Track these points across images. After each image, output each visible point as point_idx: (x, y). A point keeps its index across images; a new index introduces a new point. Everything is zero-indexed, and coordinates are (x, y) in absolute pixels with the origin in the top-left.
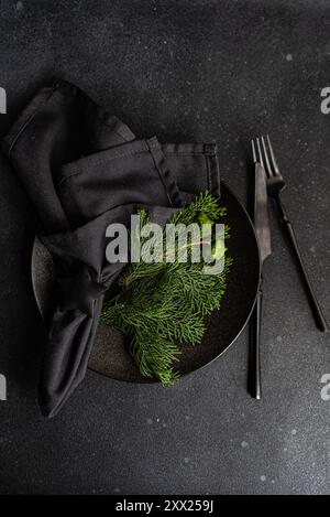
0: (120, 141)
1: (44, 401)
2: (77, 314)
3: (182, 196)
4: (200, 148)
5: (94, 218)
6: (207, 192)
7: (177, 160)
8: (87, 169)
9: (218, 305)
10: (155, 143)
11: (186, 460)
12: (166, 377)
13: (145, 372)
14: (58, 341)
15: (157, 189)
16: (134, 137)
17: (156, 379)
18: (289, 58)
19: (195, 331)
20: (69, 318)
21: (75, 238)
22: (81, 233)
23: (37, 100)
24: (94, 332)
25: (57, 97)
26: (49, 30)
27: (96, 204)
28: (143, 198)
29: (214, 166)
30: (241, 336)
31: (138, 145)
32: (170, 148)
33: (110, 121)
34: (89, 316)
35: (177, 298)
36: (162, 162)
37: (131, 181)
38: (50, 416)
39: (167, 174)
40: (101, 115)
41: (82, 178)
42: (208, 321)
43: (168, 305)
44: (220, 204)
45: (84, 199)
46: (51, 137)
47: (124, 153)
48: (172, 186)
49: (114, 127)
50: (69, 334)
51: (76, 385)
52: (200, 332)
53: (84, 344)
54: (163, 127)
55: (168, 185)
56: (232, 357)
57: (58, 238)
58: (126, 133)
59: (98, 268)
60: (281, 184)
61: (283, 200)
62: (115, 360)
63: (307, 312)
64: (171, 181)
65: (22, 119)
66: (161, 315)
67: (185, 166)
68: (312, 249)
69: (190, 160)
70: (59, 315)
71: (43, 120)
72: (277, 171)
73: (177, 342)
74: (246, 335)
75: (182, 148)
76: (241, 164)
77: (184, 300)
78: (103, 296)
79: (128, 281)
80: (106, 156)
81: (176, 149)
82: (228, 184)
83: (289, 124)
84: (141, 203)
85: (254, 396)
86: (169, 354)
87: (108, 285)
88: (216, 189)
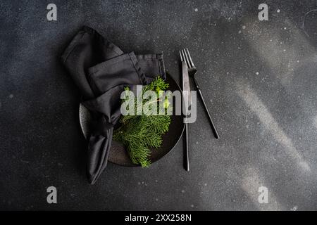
0: (116, 55)
1: (88, 177)
2: (101, 137)
3: (147, 79)
4: (155, 56)
5: (105, 92)
6: (159, 77)
7: (144, 62)
8: (99, 70)
9: (167, 129)
10: (133, 55)
11: (157, 200)
12: (144, 164)
13: (135, 162)
14: (92, 150)
15: (135, 77)
16: (122, 52)
17: (140, 165)
18: (196, 10)
19: (157, 141)
20: (97, 139)
21: (97, 102)
22: (99, 99)
23: (76, 37)
24: (110, 145)
25: (86, 35)
26: (81, 3)
27: (105, 86)
28: (128, 81)
29: (162, 64)
30: (179, 142)
31: (125, 56)
32: (141, 57)
33: (110, 46)
34: (106, 138)
35: (148, 127)
36: (137, 64)
37: (122, 74)
38: (93, 183)
39: (140, 69)
40: (106, 43)
41: (98, 74)
42: (163, 137)
43: (143, 130)
44: (166, 82)
45: (99, 83)
46: (84, 55)
47: (118, 60)
48: (142, 75)
49: (112, 48)
50: (97, 146)
51: (103, 169)
52: (160, 142)
53: (105, 151)
54: (138, 47)
55: (140, 75)
56: (175, 153)
57: (89, 102)
58: (118, 51)
59: (109, 115)
60: (195, 71)
61: (196, 78)
62: (120, 157)
63: (210, 130)
64: (142, 72)
65: (70, 47)
66: (141, 135)
67: (148, 65)
68: (211, 101)
69: (150, 62)
70: (92, 138)
71: (80, 47)
72: (193, 65)
73: (149, 147)
74: (182, 142)
75: (146, 57)
76: (176, 62)
77: (151, 127)
78: (113, 128)
79: (124, 121)
80: (109, 62)
81: (144, 57)
82: (170, 73)
83: (198, 42)
84: (127, 84)
85: (186, 169)
86: (145, 153)
87: (114, 123)
88: (163, 75)
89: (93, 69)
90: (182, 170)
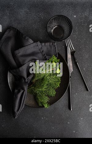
0: (29, 43)
1: (14, 114)
2: (21, 90)
3: (47, 57)
4: (51, 44)
5: (24, 65)
6: (54, 55)
7: (45, 47)
8: (20, 52)
9: (59, 86)
10: (39, 43)
11: (53, 128)
12: (46, 106)
13: (40, 105)
14: (16, 97)
15: (40, 55)
16: (33, 42)
17: (43, 107)
18: (75, 16)
19: (53, 93)
20: (19, 91)
21: (19, 70)
22: (21, 69)
23: (6, 33)
24: (26, 95)
25: (12, 32)
26: (8, 13)
27: (24, 61)
29: (55, 48)
30: (66, 94)
31: (34, 44)
32: (43, 44)
33: (26, 38)
34: (24, 91)
35: (48, 84)
36: (41, 48)
37: (33, 54)
38: (16, 118)
39: (43, 51)
40: (24, 37)
41: (20, 54)
42: (56, 90)
43: (45, 87)
44: (58, 59)
45: (21, 60)
46: (11, 44)
47: (31, 46)
48: (45, 54)
49: (27, 40)
50: (19, 96)
51: (22, 109)
52: (55, 93)
53: (23, 98)
54: (41, 38)
55: (43, 54)
56: (63, 100)
57: (15, 70)
58: (31, 41)
59: (26, 78)
60: (74, 52)
61: (75, 56)
62: (32, 102)
63: (84, 86)
64: (44, 53)
65: (3, 39)
66: (44, 89)
67: (48, 49)
68: (84, 69)
69: (49, 47)
70: (16, 91)
71: (9, 38)
72: (73, 48)
73: (48, 96)
75: (46, 44)
76: (63, 47)
77: (50, 85)
78: (27, 85)
79: (34, 81)
80: (26, 47)
81: (45, 44)
82: (60, 53)
83: (76, 35)
84: (36, 60)
85: (70, 110)
86: (46, 99)
87: (29, 82)
88: (56, 54)
89: (17, 52)
90: (68, 110)
